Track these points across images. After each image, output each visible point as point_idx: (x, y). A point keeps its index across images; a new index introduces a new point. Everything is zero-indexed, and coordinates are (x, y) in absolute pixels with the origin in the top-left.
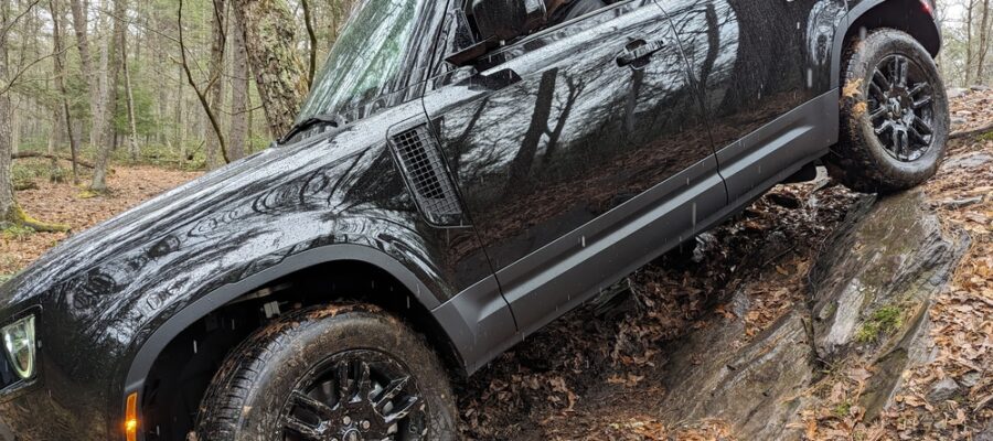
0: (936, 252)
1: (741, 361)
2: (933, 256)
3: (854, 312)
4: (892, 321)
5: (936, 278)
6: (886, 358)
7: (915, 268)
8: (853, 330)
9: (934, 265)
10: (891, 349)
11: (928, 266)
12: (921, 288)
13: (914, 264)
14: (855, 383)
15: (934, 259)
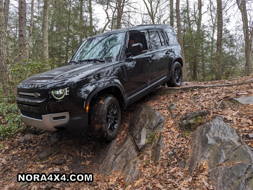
0: (160, 120)
1: (118, 152)
2: (160, 121)
3: (145, 136)
4: (154, 138)
5: (161, 126)
6: (155, 147)
7: (157, 124)
8: (146, 141)
9: (160, 123)
10: (155, 145)
11: (159, 124)
12: (158, 129)
13: (156, 123)
14: (149, 155)
15: (160, 122)
